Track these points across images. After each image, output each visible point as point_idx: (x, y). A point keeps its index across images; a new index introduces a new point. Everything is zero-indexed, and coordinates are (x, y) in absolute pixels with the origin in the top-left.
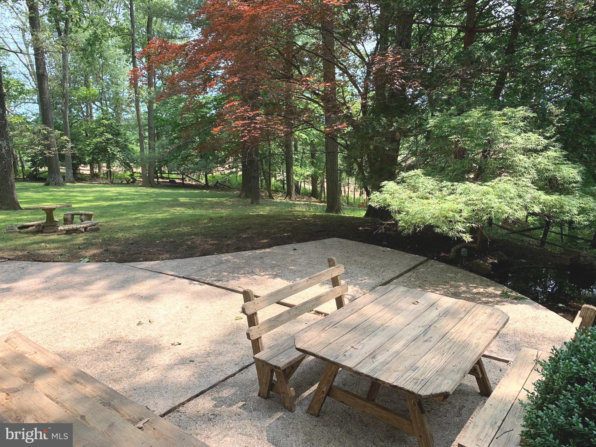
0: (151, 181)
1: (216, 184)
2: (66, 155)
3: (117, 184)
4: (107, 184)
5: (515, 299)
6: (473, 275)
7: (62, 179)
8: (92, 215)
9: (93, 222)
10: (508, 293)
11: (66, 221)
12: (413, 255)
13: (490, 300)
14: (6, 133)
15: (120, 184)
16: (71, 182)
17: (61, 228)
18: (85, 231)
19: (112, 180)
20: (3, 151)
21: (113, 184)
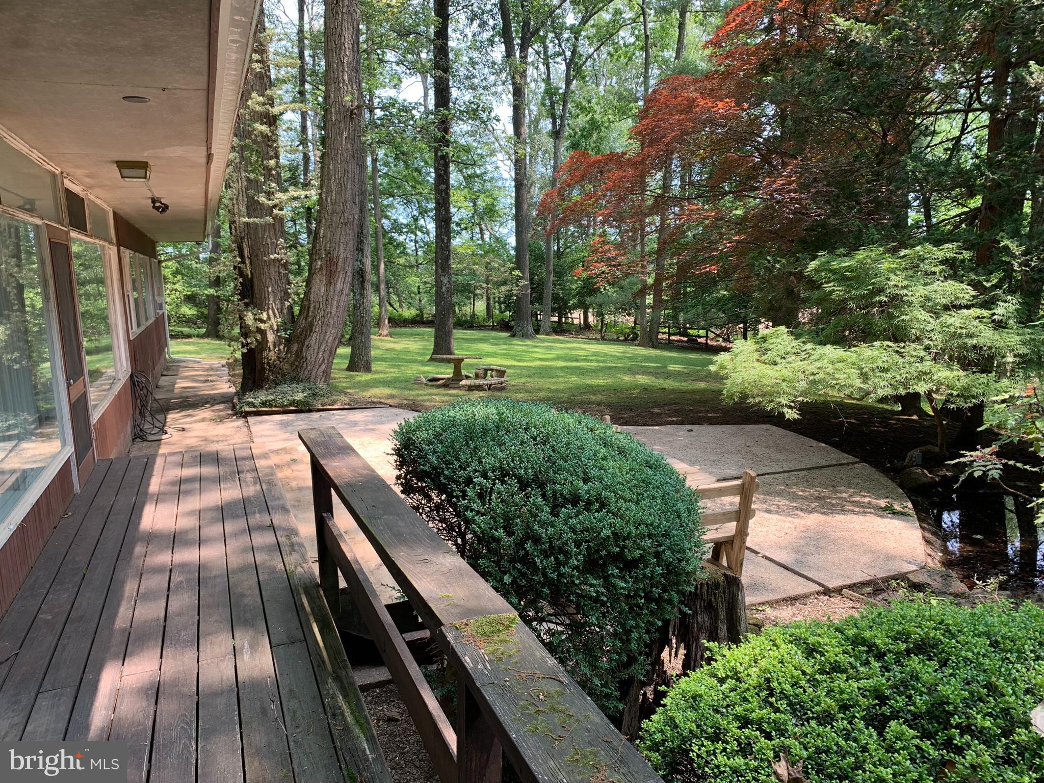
0: (653, 338)
2: (545, 295)
3: (610, 340)
4: (596, 339)
5: (894, 513)
6: (892, 485)
7: (531, 329)
8: (504, 372)
9: (503, 379)
10: (897, 507)
11: (477, 376)
12: (845, 455)
13: (857, 509)
14: (449, 266)
15: (613, 340)
16: (547, 334)
17: (463, 382)
18: (489, 389)
19: (604, 334)
20: (444, 289)
21: (604, 340)
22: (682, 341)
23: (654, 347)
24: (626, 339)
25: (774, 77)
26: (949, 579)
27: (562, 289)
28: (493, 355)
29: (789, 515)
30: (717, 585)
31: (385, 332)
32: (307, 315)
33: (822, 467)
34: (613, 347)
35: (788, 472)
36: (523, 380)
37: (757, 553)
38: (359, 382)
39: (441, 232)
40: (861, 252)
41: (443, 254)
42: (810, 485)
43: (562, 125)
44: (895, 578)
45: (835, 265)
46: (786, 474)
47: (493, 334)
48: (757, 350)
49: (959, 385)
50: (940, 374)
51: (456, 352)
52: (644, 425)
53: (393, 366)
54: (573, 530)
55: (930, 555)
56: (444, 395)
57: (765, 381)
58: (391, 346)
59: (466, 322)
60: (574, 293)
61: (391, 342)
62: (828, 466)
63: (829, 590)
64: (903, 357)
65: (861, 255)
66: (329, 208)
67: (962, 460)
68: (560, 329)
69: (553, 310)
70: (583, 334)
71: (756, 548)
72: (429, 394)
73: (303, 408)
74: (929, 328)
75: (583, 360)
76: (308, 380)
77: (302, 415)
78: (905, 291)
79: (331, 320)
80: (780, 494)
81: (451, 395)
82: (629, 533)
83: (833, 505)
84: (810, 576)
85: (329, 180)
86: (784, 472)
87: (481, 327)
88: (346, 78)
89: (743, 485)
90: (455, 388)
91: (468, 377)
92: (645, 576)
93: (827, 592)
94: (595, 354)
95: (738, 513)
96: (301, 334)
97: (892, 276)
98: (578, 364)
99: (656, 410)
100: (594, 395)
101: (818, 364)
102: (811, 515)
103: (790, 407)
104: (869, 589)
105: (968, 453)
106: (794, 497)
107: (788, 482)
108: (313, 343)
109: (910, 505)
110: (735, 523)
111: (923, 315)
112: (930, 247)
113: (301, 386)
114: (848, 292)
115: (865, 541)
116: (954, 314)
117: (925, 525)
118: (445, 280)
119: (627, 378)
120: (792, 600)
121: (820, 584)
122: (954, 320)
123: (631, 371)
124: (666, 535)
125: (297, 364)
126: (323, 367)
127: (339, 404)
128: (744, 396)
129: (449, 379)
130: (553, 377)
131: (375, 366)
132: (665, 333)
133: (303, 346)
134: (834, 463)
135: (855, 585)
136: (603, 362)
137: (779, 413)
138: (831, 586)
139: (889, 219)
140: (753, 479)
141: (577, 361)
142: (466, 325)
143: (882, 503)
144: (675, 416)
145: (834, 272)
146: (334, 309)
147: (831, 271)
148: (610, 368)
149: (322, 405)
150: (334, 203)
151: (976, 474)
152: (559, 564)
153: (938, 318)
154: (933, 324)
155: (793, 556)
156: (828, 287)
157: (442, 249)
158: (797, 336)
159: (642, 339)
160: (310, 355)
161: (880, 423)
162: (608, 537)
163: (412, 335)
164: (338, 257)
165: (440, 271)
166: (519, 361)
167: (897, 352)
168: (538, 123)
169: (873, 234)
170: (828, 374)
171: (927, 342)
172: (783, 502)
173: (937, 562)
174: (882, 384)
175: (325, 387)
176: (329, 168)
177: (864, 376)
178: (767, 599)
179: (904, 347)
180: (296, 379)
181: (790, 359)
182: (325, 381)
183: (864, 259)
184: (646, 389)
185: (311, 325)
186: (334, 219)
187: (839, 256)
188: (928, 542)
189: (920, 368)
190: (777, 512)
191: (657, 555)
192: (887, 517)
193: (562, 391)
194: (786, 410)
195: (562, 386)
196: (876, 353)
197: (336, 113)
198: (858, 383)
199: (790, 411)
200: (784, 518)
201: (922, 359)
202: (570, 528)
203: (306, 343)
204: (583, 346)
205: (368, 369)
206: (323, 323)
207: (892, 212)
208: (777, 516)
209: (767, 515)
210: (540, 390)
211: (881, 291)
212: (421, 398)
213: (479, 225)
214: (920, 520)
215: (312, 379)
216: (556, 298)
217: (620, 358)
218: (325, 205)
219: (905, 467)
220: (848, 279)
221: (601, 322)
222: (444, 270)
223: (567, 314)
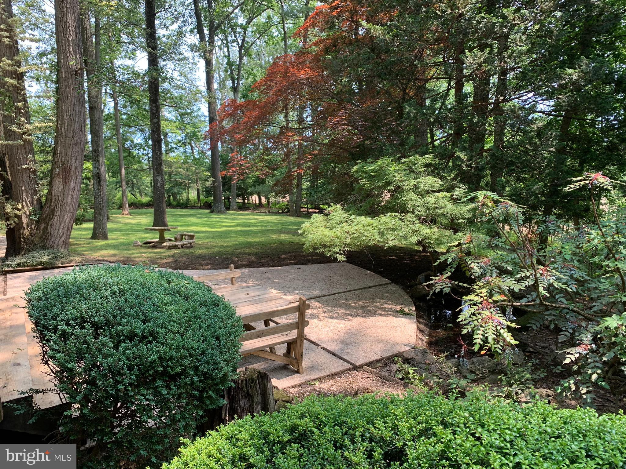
0: (298, 211)
2: (232, 187)
3: (273, 213)
4: (265, 212)
5: (403, 314)
6: (406, 296)
7: (223, 208)
8: (193, 236)
9: (191, 241)
10: (406, 310)
11: (176, 239)
12: (384, 279)
13: (383, 313)
14: (162, 170)
15: (276, 213)
16: (235, 210)
17: (165, 244)
18: (182, 247)
19: (269, 209)
20: (159, 184)
21: (270, 213)
22: (316, 212)
23: (298, 216)
24: (283, 212)
25: (332, 56)
26: (426, 354)
27: (243, 183)
28: (197, 224)
29: (344, 319)
30: (253, 380)
31: (126, 212)
32: (50, 205)
33: (370, 287)
34: (274, 217)
35: (349, 291)
36: (207, 240)
37: (318, 345)
38: (96, 246)
39: (155, 148)
40: (380, 161)
41: (157, 162)
42: (360, 299)
43: (238, 84)
44: (396, 355)
45: (366, 168)
46: (348, 293)
47: (200, 211)
48: (325, 220)
49: (434, 237)
50: (424, 231)
51: (169, 224)
52: (273, 266)
53: (124, 235)
54: (128, 358)
55: (420, 339)
56: (150, 253)
57: (326, 239)
58: (129, 221)
59: (183, 204)
60: (250, 185)
61: (130, 218)
62: (373, 286)
63: (356, 366)
64: (403, 222)
65: (379, 162)
66: (64, 134)
67: (431, 282)
68: (243, 207)
69: (238, 195)
70: (257, 209)
71: (319, 343)
72: (141, 253)
73: (48, 266)
74: (418, 204)
75: (253, 226)
76: (52, 247)
77: (47, 271)
78: (404, 183)
79: (67, 207)
80: (341, 306)
81: (154, 253)
82: (171, 357)
83: (370, 311)
84: (347, 358)
85: (63, 116)
86: (347, 291)
87: (193, 207)
88: (71, 50)
89: (299, 306)
90: (160, 248)
91: (170, 240)
92: (186, 384)
93: (355, 368)
94: (262, 222)
95: (297, 323)
96: (46, 217)
97: (397, 175)
98: (249, 229)
99: (283, 256)
100: (249, 248)
101: (356, 228)
102: (356, 318)
103: (341, 254)
104: (380, 364)
105: (434, 278)
106: (349, 307)
107: (347, 298)
108: (55, 223)
109: (414, 308)
110: (297, 330)
111: (414, 197)
112: (418, 157)
113: (46, 252)
114: (373, 185)
115: (384, 333)
116: (431, 196)
117: (421, 320)
118: (159, 179)
119: (274, 237)
120: (333, 376)
121: (351, 364)
122: (431, 199)
123: (280, 232)
124: (203, 353)
125: (44, 237)
126: (63, 238)
127: (74, 262)
128: (315, 248)
129: (157, 242)
130: (228, 238)
131: (110, 236)
132: (305, 208)
133: (48, 225)
134: (377, 284)
135: (372, 362)
136: (266, 226)
137: (334, 257)
138: (357, 364)
139: (398, 141)
140: (304, 302)
141: (249, 226)
142: (183, 206)
143: (398, 308)
144: (293, 260)
145: (366, 172)
146: (69, 200)
147: (364, 172)
148: (268, 230)
149: (62, 264)
150: (67, 131)
151: (437, 291)
152: (117, 382)
153: (423, 198)
154: (420, 202)
155: (340, 346)
156: (363, 182)
157: (156, 159)
158: (347, 211)
159: (292, 211)
160: (53, 231)
161: (409, 258)
162: (155, 361)
163: (145, 213)
164: (71, 166)
165: (156, 173)
166: (212, 228)
167: (400, 219)
168: (224, 83)
169: (388, 150)
170: (361, 233)
171: (417, 212)
172: (341, 311)
173: (424, 343)
174: (392, 238)
175: (65, 251)
176: (62, 108)
177: (381, 234)
178: (317, 377)
179: (404, 216)
180: (44, 248)
181: (342, 225)
182: (65, 247)
183: (381, 164)
184: (281, 243)
185: (53, 211)
186: (67, 141)
187: (369, 163)
188: (421, 331)
189: (413, 228)
190: (337, 318)
191: (196, 368)
192: (399, 317)
193: (230, 247)
194: (338, 256)
195: (230, 244)
196: (388, 220)
197: (65, 73)
198: (378, 238)
199: (340, 256)
200: (339, 321)
201: (414, 223)
202: (126, 357)
203: (50, 223)
204: (256, 217)
205: (105, 237)
206: (62, 209)
207: (400, 137)
208: (336, 320)
209: (330, 320)
210: (216, 247)
211: (390, 183)
212: (134, 255)
213: (190, 144)
214: (419, 317)
215: (55, 247)
216: (239, 188)
217: (276, 224)
218: (60, 133)
219: (417, 285)
220: (374, 176)
221: (268, 202)
222: (158, 173)
223: (248, 198)
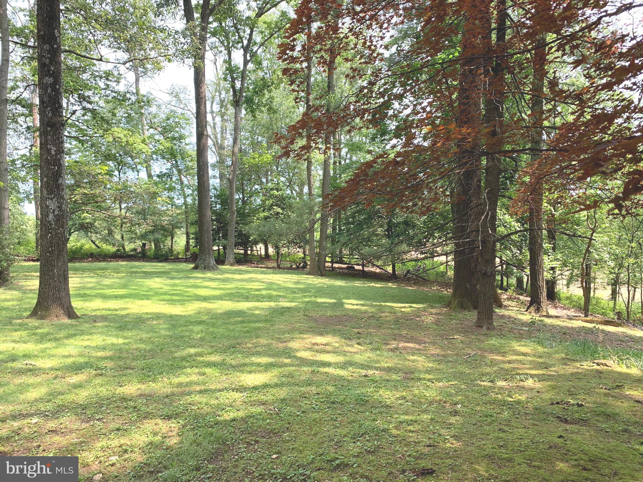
0: (321, 267)
1: (407, 274)
3: (284, 268)
4: (273, 268)
7: (213, 262)
15: (288, 268)
16: (232, 265)
19: (280, 263)
20: (51, 216)
21: (279, 268)
22: (343, 268)
23: (322, 275)
24: (298, 267)
34: (287, 276)
39: (46, 141)
41: (49, 169)
43: (241, 96)
68: (244, 260)
70: (263, 263)
159: (312, 268)
165: (45, 192)
204: (260, 277)
216: (239, 234)
221: (278, 253)
222: (50, 192)
223: (252, 247)
